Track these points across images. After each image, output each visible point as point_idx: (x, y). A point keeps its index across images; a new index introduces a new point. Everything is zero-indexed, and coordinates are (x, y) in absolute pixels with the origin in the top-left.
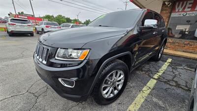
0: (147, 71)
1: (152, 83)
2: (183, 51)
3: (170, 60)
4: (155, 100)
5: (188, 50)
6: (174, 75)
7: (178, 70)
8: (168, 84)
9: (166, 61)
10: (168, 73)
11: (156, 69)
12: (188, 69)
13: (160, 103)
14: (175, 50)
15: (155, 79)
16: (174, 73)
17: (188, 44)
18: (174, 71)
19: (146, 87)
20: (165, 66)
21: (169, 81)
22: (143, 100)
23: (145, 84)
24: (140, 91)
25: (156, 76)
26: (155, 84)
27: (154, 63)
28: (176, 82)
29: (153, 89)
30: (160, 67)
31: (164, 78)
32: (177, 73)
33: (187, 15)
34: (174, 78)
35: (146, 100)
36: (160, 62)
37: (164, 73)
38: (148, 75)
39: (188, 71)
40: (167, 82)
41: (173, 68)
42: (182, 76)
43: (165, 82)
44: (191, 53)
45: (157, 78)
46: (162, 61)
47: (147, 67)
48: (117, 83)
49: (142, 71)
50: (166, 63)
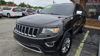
0: (78, 39)
1: (82, 45)
2: (95, 26)
3: (88, 32)
4: (85, 52)
5: (97, 25)
6: (91, 39)
7: (93, 37)
8: (89, 44)
9: (86, 33)
10: (89, 39)
11: (82, 37)
12: (98, 35)
13: (88, 52)
14: (90, 26)
15: (83, 42)
16: (91, 38)
17: (96, 21)
18: (91, 37)
19: (79, 47)
20: (86, 36)
21: (90, 43)
22: (80, 53)
23: (79, 45)
24: (77, 49)
25: (83, 41)
26: (84, 45)
27: (80, 34)
28: (93, 43)
29: (83, 47)
30: (84, 36)
31: (87, 41)
32: (93, 38)
33: (94, 5)
34: (92, 41)
35: (81, 52)
36: (83, 33)
37: (86, 39)
38: (79, 41)
39: (98, 37)
40: (89, 43)
41: (91, 36)
42: (95, 39)
43: (88, 43)
44: (98, 27)
45: (84, 42)
46: (84, 32)
47: (77, 36)
48: (67, 45)
49: (75, 39)
50: (87, 34)
